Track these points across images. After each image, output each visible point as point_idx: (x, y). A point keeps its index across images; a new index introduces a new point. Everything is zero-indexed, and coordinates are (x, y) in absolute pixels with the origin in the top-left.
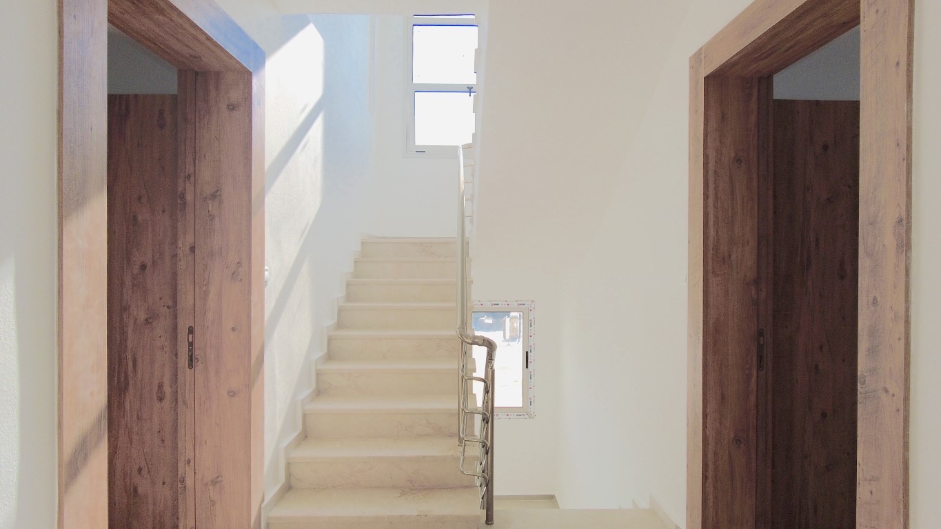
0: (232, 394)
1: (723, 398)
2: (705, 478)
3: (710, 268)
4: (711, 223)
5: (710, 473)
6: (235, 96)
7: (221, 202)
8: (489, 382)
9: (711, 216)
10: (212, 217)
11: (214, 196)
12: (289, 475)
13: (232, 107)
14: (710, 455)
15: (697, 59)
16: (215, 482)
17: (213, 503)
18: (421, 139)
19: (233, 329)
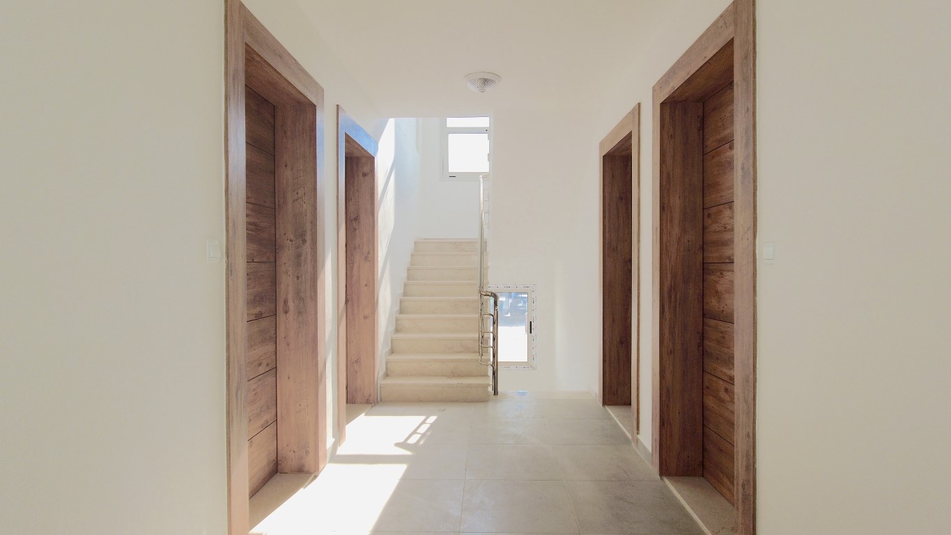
0: (366, 317)
1: (613, 320)
2: (604, 361)
3: (607, 253)
4: (607, 231)
5: (607, 359)
6: (366, 169)
7: (359, 222)
8: (495, 318)
9: (607, 227)
10: (355, 229)
11: (356, 219)
12: (387, 369)
13: (365, 175)
14: (607, 348)
15: (602, 144)
16: (357, 362)
17: (356, 372)
18: (452, 169)
19: (366, 285)
